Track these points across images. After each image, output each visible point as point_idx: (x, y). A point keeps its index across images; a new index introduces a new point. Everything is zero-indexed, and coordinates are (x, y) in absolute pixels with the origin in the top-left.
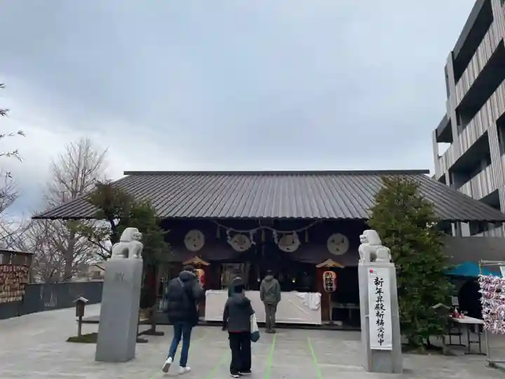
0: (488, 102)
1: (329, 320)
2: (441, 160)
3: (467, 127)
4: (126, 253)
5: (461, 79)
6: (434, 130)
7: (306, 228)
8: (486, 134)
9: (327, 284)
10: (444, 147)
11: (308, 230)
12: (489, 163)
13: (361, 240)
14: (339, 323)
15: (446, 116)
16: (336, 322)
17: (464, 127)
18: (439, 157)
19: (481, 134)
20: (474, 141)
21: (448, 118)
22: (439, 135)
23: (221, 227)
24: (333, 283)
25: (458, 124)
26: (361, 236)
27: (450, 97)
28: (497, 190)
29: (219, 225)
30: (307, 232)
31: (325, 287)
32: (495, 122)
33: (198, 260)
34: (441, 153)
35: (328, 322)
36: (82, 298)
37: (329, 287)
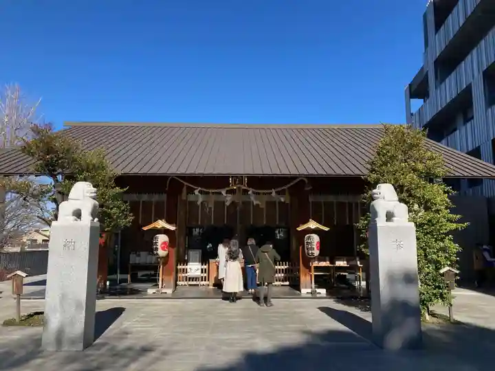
0: (474, 52)
1: (311, 288)
2: (413, 117)
3: (447, 80)
4: (78, 214)
5: (442, 27)
6: (407, 85)
7: (286, 187)
8: (469, 88)
9: (308, 249)
11: (288, 188)
13: (375, 196)
14: (323, 291)
15: (422, 68)
16: (318, 290)
17: (443, 80)
18: (412, 114)
20: (454, 95)
21: (425, 73)
22: (413, 90)
23: (188, 187)
24: (315, 247)
25: (436, 78)
27: (428, 49)
28: (479, 147)
29: (186, 183)
30: (287, 190)
31: (306, 251)
32: (481, 73)
33: (161, 224)
34: (414, 110)
35: (310, 291)
36: (19, 272)
37: (310, 252)
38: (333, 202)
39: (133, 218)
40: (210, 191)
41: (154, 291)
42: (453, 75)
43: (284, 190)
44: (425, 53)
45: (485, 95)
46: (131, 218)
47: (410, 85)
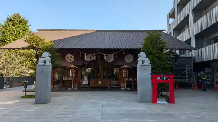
1: (125, 88)
3: (181, 12)
4: (45, 62)
6: (168, 13)
7: (117, 53)
8: (188, 15)
10: (171, 20)
12: (188, 27)
13: (139, 56)
14: (129, 89)
15: (173, 8)
18: (170, 25)
19: (186, 15)
20: (183, 18)
22: (170, 15)
23: (81, 53)
25: (178, 11)
26: (139, 55)
28: (191, 38)
29: (81, 52)
31: (124, 75)
32: (192, 10)
34: (170, 23)
35: (124, 89)
36: (26, 81)
37: (126, 75)
41: (71, 89)
42: (183, 10)
45: (193, 18)
47: (169, 13)
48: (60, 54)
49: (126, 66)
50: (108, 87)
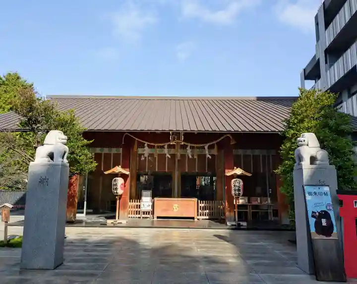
1: (235, 221)
3: (336, 65)
4: (51, 156)
7: (215, 142)
9: (235, 190)
11: (216, 143)
14: (244, 224)
15: (315, 57)
16: (242, 223)
17: (330, 66)
19: (350, 68)
20: (342, 75)
21: (317, 59)
24: (241, 189)
25: (326, 63)
27: (320, 41)
30: (215, 145)
31: (233, 192)
33: (118, 169)
35: (234, 223)
36: (7, 204)
37: (237, 192)
38: (250, 155)
39: (97, 164)
40: (156, 145)
41: (112, 221)
42: (340, 60)
43: (214, 145)
44: (316, 45)
46: (95, 164)
47: (304, 70)
48: (91, 142)
49: (239, 171)
50: (193, 218)
